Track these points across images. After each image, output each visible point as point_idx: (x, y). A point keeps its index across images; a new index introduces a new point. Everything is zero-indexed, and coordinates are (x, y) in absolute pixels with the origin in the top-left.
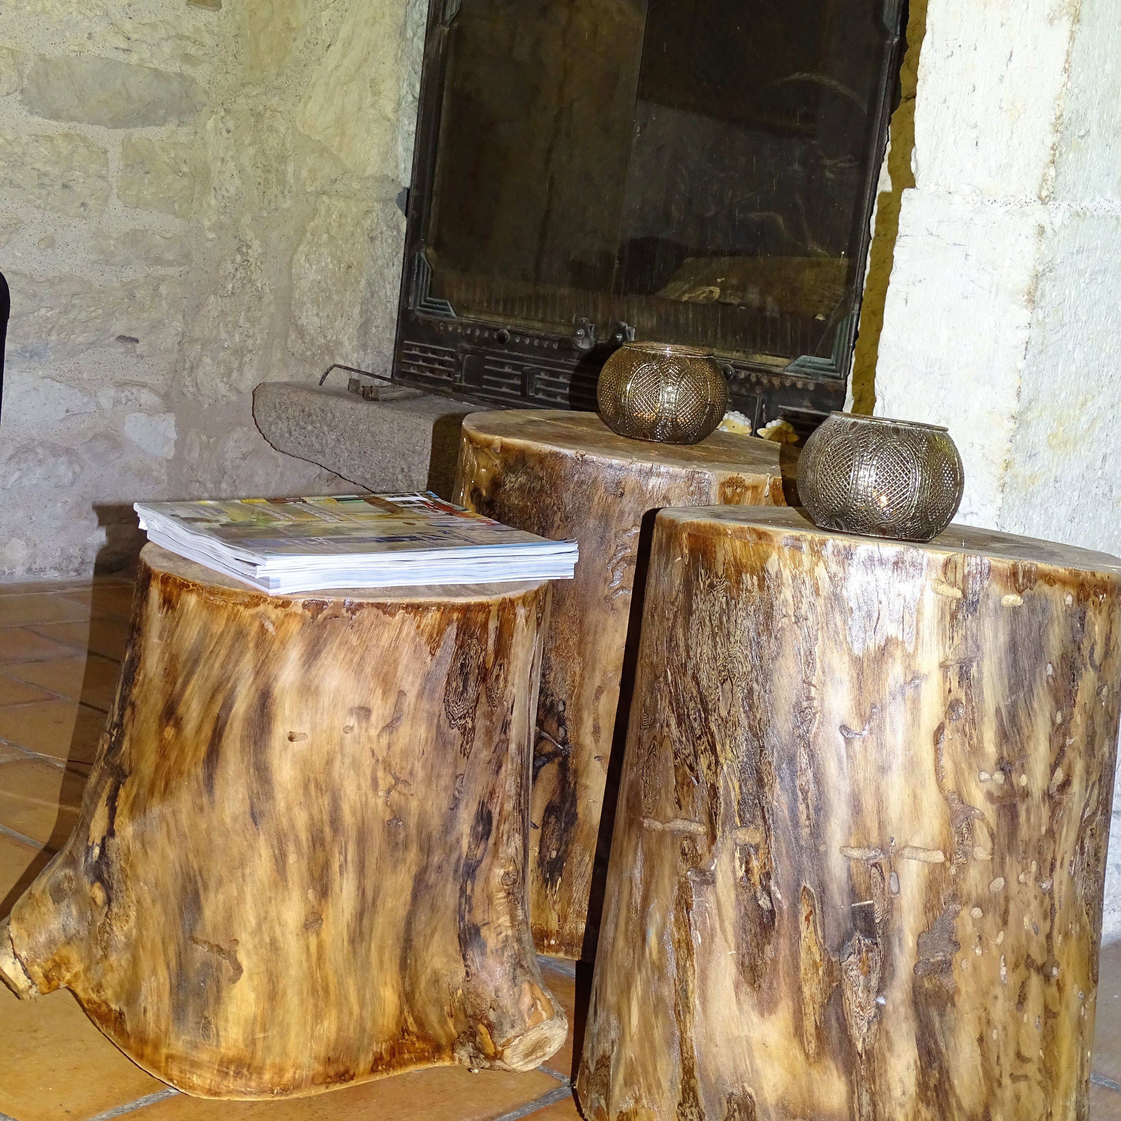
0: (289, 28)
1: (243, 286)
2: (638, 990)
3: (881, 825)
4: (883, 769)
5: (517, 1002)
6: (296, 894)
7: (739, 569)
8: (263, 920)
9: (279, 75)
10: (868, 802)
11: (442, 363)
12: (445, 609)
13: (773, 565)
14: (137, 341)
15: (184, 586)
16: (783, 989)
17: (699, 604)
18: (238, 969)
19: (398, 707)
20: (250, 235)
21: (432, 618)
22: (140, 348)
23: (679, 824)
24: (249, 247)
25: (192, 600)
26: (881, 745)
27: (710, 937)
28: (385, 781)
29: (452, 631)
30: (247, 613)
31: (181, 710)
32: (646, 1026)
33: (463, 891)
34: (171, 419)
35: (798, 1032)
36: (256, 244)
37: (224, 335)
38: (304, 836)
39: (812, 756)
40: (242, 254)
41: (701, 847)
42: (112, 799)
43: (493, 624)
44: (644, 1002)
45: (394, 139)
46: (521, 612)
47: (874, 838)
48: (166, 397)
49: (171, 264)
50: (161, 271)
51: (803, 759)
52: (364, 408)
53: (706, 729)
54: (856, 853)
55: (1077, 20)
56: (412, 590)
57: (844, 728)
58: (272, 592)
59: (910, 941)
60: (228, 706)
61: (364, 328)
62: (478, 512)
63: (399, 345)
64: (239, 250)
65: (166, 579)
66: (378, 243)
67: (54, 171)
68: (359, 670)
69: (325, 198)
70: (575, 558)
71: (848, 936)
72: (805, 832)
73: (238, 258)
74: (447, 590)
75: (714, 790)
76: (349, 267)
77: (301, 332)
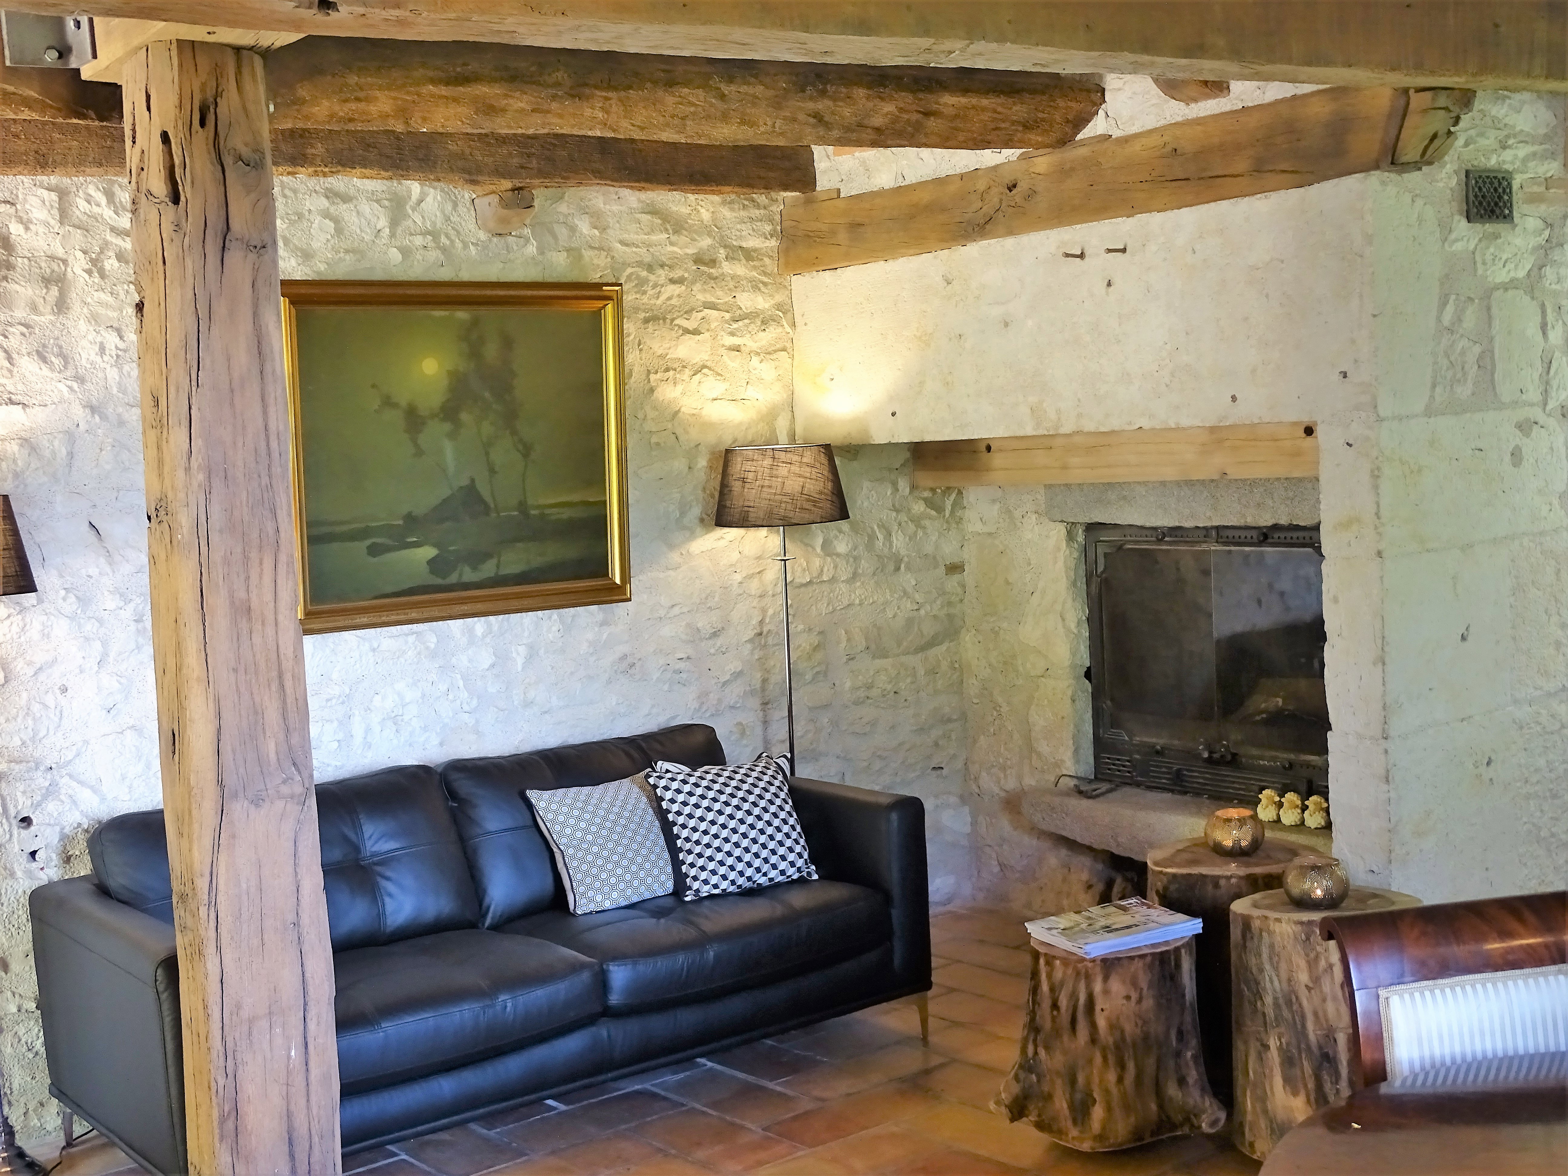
0: (1007, 583)
1: (1000, 729)
2: (1248, 1093)
3: (1327, 1021)
4: (1324, 1000)
5: (1204, 1103)
6: (1112, 1069)
7: (1261, 930)
8: (1101, 1081)
9: (1005, 610)
10: (1321, 1014)
11: (1124, 766)
12: (1153, 954)
13: (1271, 928)
14: (942, 768)
15: (1054, 957)
16: (1301, 1086)
17: (1248, 944)
18: (1095, 1101)
19: (1141, 994)
20: (1000, 700)
21: (1149, 959)
22: (945, 772)
23: (1254, 1028)
24: (1000, 707)
25: (1058, 962)
26: (1321, 992)
27: (1272, 1070)
28: (1140, 1023)
29: (1157, 963)
30: (1080, 965)
31: (1059, 1004)
32: (1253, 1107)
33: (1176, 1062)
34: (966, 809)
35: (1308, 1101)
36: (1004, 705)
37: (992, 759)
38: (1112, 1047)
39: (1297, 998)
40: (997, 711)
41: (1263, 1035)
42: (1035, 1041)
43: (1172, 957)
44: (1251, 1097)
45: (1078, 643)
46: (1183, 951)
47: (1325, 1026)
48: (962, 797)
49: (956, 720)
50: (950, 726)
51: (1294, 1000)
52: (1085, 803)
53: (1258, 992)
54: (1319, 1032)
55: (1384, 664)
56: (1139, 948)
57: (1307, 986)
58: (1088, 957)
59: (1345, 1063)
60: (1077, 1000)
61: (1076, 751)
62: (1160, 905)
63: (1096, 757)
64: (994, 708)
65: (1046, 954)
66: (1077, 702)
67: (889, 687)
68: (1124, 982)
69: (1043, 679)
70: (1202, 925)
71: (1321, 1064)
72: (1299, 1027)
73: (995, 713)
74: (1153, 946)
75: (1264, 1014)
76: (1063, 718)
77: (1039, 755)
